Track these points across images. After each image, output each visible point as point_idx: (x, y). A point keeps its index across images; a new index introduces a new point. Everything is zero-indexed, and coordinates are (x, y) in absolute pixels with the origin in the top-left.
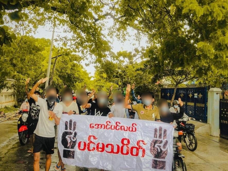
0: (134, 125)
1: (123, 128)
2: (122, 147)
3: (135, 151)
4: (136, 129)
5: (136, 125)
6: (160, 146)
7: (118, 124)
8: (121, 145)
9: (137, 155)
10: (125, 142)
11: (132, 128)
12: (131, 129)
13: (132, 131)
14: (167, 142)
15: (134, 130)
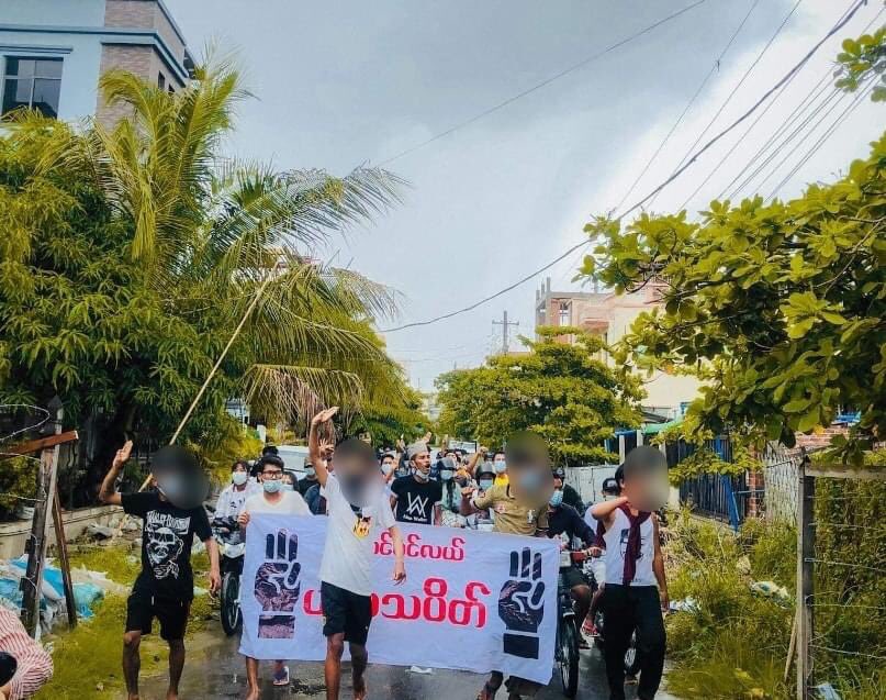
0: (458, 542)
1: (427, 550)
2: (427, 602)
3: (460, 611)
4: (462, 552)
5: (462, 542)
6: (526, 598)
7: (414, 539)
8: (423, 597)
9: (466, 621)
10: (435, 588)
11: (453, 551)
12: (449, 555)
13: (453, 557)
14: (541, 587)
15: (457, 555)
